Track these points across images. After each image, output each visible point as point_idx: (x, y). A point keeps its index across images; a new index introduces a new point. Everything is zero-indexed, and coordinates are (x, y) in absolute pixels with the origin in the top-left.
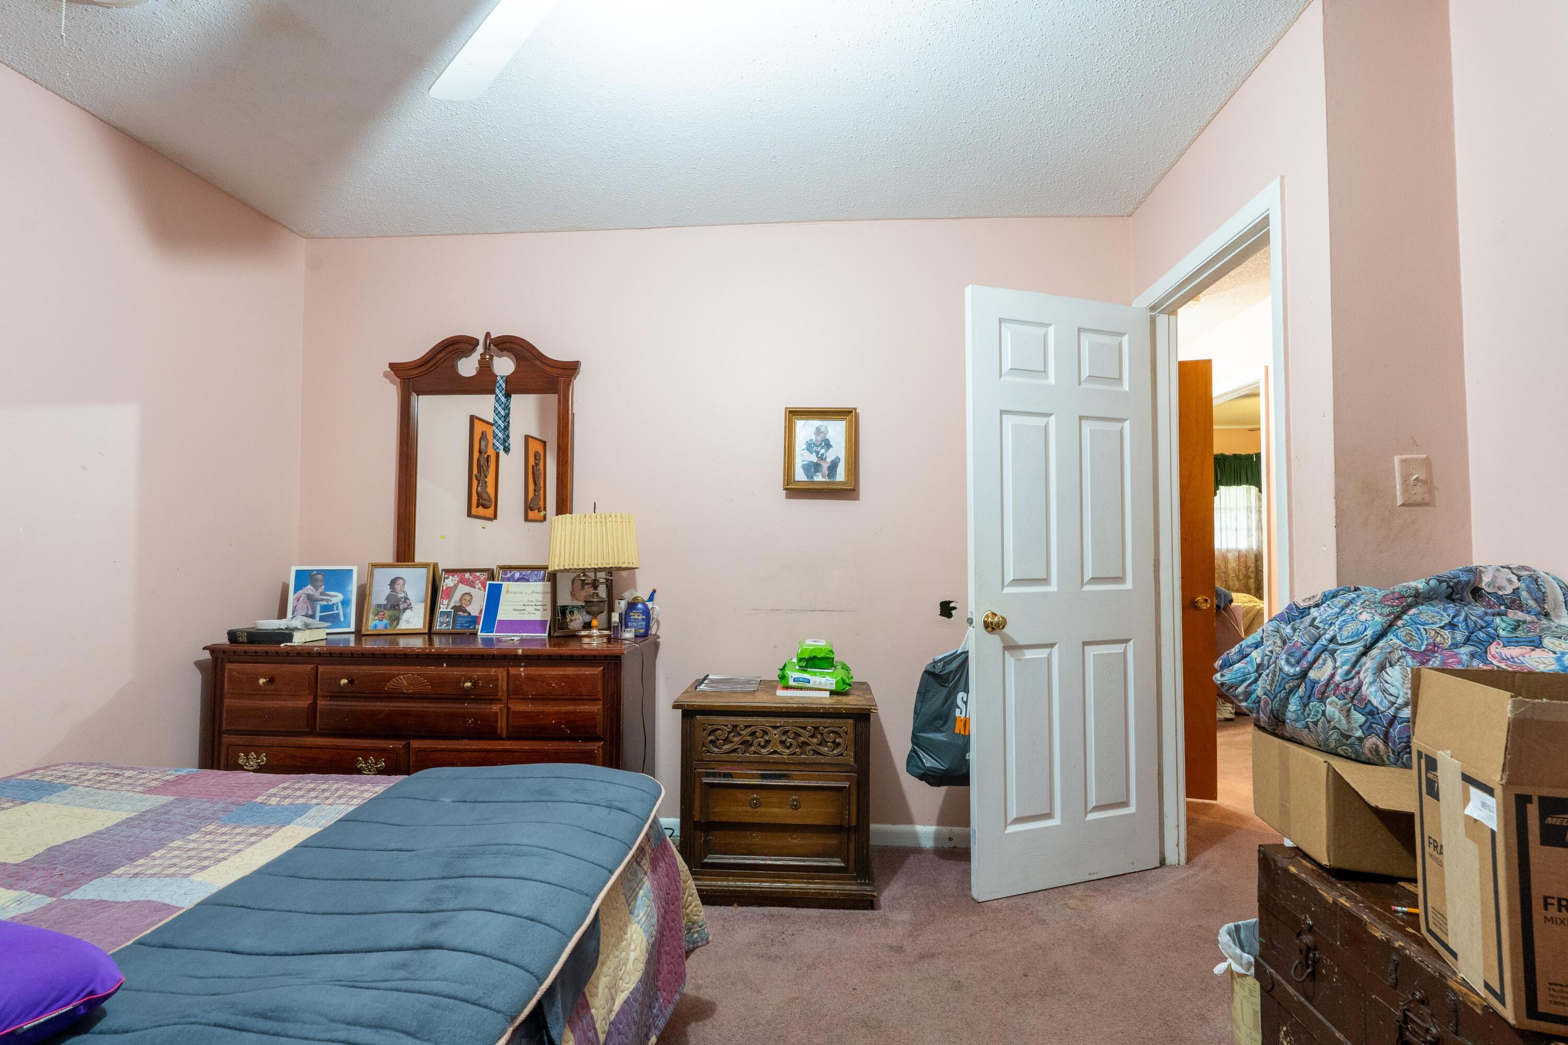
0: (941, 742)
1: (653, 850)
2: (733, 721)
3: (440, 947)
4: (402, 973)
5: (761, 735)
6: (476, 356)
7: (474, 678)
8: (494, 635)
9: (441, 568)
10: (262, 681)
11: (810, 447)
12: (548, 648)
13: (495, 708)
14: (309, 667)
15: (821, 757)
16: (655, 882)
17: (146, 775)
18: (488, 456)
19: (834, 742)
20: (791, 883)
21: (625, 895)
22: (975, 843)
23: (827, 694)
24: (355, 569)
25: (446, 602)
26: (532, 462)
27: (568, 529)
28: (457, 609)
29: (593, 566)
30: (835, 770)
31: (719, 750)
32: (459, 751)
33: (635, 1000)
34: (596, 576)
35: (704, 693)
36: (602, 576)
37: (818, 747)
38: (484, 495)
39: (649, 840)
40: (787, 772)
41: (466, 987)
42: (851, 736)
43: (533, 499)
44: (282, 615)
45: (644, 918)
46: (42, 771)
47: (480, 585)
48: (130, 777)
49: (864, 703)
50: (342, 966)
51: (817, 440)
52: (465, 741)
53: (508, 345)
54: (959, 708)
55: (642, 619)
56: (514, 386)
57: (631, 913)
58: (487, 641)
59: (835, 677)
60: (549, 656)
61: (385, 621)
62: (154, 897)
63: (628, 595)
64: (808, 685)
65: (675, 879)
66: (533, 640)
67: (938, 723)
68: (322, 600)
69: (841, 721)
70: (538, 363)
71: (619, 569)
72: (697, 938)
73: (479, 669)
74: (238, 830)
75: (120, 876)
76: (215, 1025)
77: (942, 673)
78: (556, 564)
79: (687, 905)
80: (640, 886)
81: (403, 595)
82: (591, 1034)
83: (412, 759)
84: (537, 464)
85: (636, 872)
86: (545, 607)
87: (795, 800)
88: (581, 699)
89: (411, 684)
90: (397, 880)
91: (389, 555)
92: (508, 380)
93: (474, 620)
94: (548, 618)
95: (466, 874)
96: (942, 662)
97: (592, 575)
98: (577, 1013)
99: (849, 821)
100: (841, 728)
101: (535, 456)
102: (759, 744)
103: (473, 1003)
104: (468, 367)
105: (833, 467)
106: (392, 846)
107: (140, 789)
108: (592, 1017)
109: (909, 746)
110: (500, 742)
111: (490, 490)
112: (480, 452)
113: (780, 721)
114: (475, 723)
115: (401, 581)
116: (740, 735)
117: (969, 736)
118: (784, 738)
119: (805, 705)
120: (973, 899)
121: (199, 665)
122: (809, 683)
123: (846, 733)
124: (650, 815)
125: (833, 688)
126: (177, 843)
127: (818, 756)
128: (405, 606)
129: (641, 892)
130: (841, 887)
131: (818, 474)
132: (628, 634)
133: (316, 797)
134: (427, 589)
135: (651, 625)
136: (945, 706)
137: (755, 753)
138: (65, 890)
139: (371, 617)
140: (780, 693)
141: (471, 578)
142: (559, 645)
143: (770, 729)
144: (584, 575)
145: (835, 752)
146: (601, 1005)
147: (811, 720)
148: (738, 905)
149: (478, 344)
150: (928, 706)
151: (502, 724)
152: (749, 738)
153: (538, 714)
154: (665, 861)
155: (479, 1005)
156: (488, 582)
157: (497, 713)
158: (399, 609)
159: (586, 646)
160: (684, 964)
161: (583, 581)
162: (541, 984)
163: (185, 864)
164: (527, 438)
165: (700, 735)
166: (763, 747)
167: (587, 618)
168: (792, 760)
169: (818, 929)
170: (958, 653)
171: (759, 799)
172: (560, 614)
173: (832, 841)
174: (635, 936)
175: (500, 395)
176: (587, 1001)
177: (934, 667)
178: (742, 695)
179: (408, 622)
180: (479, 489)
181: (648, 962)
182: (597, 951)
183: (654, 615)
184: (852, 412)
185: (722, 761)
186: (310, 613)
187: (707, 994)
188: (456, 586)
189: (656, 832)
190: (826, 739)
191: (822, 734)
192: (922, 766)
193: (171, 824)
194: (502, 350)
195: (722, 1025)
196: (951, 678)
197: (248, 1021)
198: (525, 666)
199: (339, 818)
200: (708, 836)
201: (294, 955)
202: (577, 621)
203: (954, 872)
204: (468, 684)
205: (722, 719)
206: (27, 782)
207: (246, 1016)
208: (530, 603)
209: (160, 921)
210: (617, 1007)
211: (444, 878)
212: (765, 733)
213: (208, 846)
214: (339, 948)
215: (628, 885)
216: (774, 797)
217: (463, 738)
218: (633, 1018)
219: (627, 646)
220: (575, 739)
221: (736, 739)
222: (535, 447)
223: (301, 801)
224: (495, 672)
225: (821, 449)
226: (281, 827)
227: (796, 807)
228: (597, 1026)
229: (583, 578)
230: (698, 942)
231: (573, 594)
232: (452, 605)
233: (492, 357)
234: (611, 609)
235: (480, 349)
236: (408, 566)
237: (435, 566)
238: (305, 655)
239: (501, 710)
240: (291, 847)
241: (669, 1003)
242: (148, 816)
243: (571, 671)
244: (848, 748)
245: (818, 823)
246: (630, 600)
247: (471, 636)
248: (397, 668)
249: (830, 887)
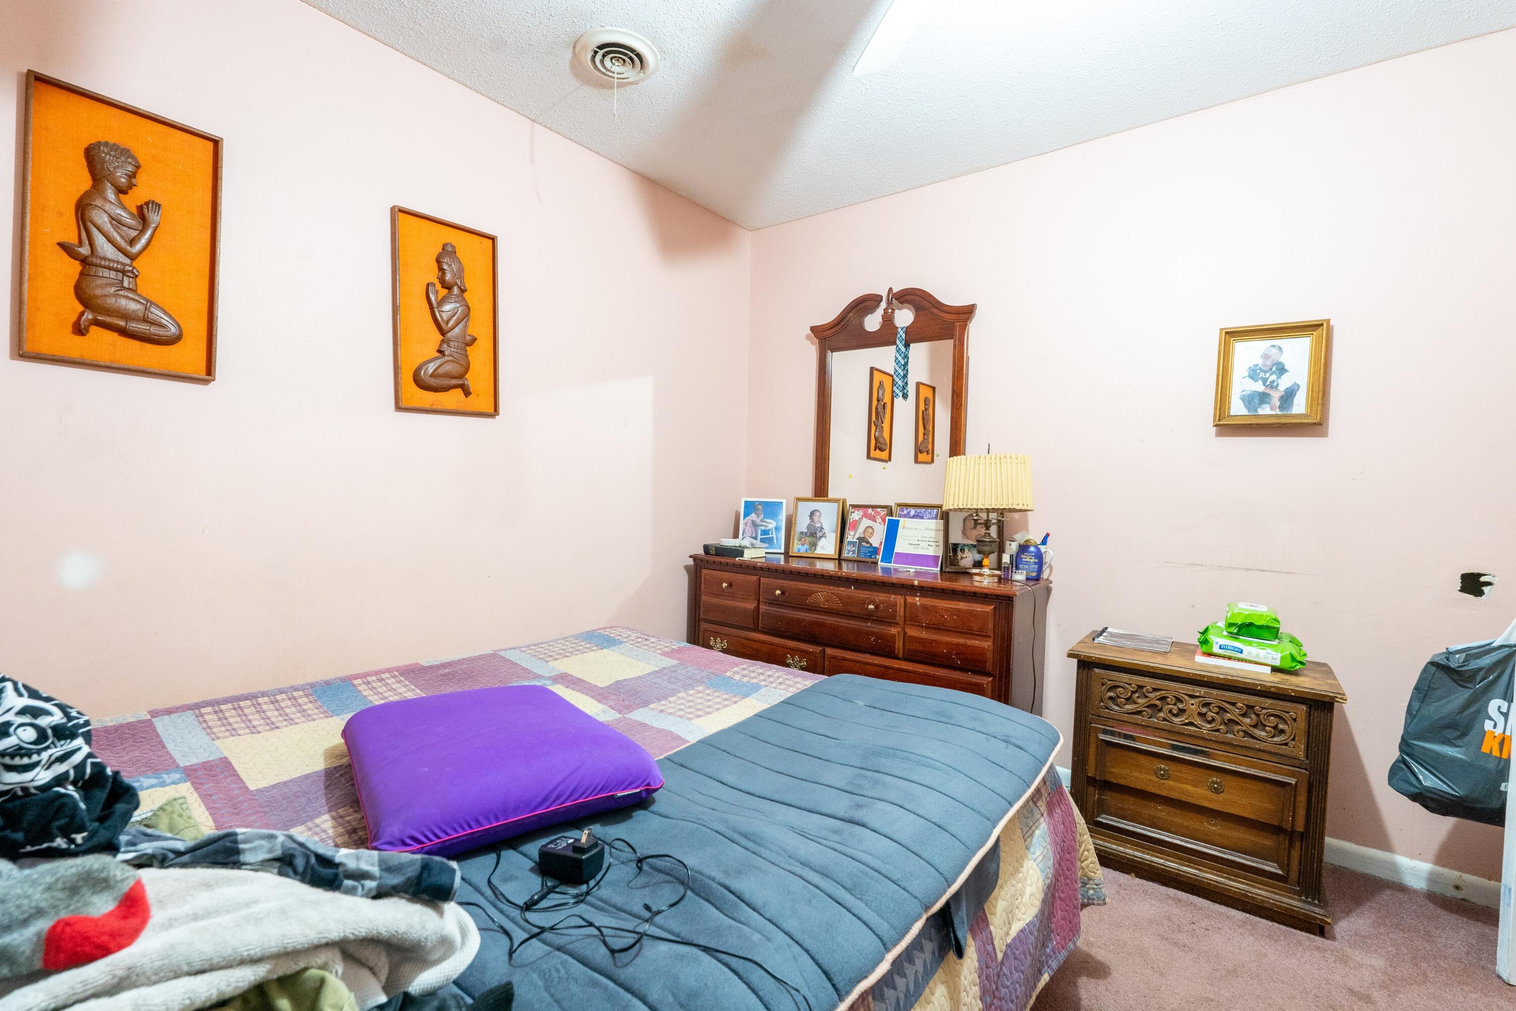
0: (1453, 760)
1: (1049, 794)
2: (1139, 681)
3: (864, 825)
4: (836, 837)
5: (1173, 702)
6: (880, 311)
7: (876, 602)
8: (892, 565)
9: (848, 503)
10: (725, 585)
11: (1253, 374)
12: (939, 581)
13: (894, 631)
14: (755, 578)
15: (1255, 741)
16: (1051, 826)
17: (662, 643)
18: (885, 403)
19: (1275, 728)
20: (1206, 872)
21: (1022, 830)
22: (1509, 905)
23: (1268, 670)
24: (784, 501)
25: (852, 533)
26: (922, 407)
27: (963, 470)
28: (862, 540)
29: (986, 507)
30: (1278, 761)
31: (1119, 709)
32: (864, 663)
33: (1031, 933)
34: (988, 517)
35: (1102, 646)
36: (993, 516)
37: (1251, 729)
38: (881, 440)
39: (1045, 783)
40: (1207, 750)
41: (888, 866)
42: (1302, 725)
43: (923, 442)
44: (736, 536)
45: (1040, 858)
46: (609, 630)
47: (880, 520)
48: (653, 643)
49: (1325, 688)
50: (793, 816)
51: (1264, 365)
52: (868, 656)
53: (908, 297)
54: (1491, 719)
55: (1034, 562)
56: (914, 335)
57: (1027, 848)
58: (885, 570)
59: (1280, 651)
60: (943, 589)
61: (806, 546)
62: (672, 729)
63: (1020, 538)
64: (1239, 655)
65: (1071, 829)
66: (926, 573)
67: (1451, 734)
68: (762, 526)
69: (1288, 704)
70: (935, 310)
71: (1011, 510)
72: (1093, 895)
73: (881, 594)
74: (717, 694)
75: (653, 709)
76: (717, 832)
77: (1463, 669)
78: (950, 504)
79: (1083, 858)
80: (1036, 825)
81: (819, 525)
82: (990, 948)
83: (827, 663)
84: (926, 410)
85: (1032, 811)
86: (938, 544)
87: (1217, 783)
88: (972, 634)
89: (827, 601)
90: (827, 760)
91: (809, 492)
92: (907, 330)
93: (876, 551)
94: (940, 553)
95: (881, 770)
96: (1464, 655)
97: (984, 516)
98: (978, 925)
99: (1293, 826)
100: (1288, 712)
101: (925, 401)
102: (1170, 711)
103: (894, 882)
104: (873, 322)
105: (1288, 397)
106: (821, 731)
107: (659, 652)
108: (991, 933)
109: (1396, 754)
110: (896, 661)
111: (886, 434)
112: (878, 401)
113: (1202, 691)
114: (876, 640)
115: (818, 513)
116: (1146, 697)
117: (1508, 761)
118: (1204, 710)
119: (1235, 678)
120: (1499, 977)
121: (687, 568)
122: (1241, 652)
123: (1295, 720)
124: (1047, 759)
125: (1277, 663)
126: (682, 695)
127: (1251, 740)
128: (821, 534)
129: (1037, 832)
130: (1277, 897)
131: (1264, 406)
132: (1020, 576)
133: (764, 680)
134: (838, 521)
135: (1044, 569)
136: (1466, 713)
137: (1165, 720)
138: (626, 711)
139: (796, 541)
140: (1200, 659)
141: (873, 513)
142: (950, 580)
143: (1186, 697)
144: (977, 515)
145: (1276, 739)
146: (999, 925)
147: (1243, 696)
148: (1137, 876)
149: (881, 300)
150: (1431, 709)
151: (899, 645)
152: (1158, 703)
153: (932, 641)
154: (1061, 809)
155: (899, 885)
156: (888, 518)
157: (895, 635)
158: (816, 537)
159: (977, 584)
160: (1079, 915)
161: (976, 521)
162: (949, 886)
163: (688, 710)
164: (918, 385)
165: (1097, 689)
166: (1176, 715)
167: (978, 557)
168: (1214, 736)
169: (1241, 934)
170: (1494, 645)
171: (1167, 770)
172: (952, 551)
173: (1267, 841)
174: (1031, 872)
175: (900, 346)
176: (986, 917)
177: (1448, 659)
178: (1150, 654)
179: (823, 548)
180: (877, 434)
181: (1044, 902)
182: (997, 874)
183: (1047, 559)
184: (1322, 325)
185: (1124, 721)
186: (754, 535)
187: (1100, 954)
188: (861, 519)
189: (1052, 778)
190: (1264, 722)
191: (1258, 715)
192: (1415, 782)
193: (678, 680)
194: (902, 303)
195: (1118, 992)
196: (1479, 678)
197: (736, 836)
198: (919, 596)
199: (782, 699)
200: (1102, 795)
201: (759, 797)
202: (967, 558)
203: (1462, 932)
204: (871, 607)
205: (1125, 677)
206: (604, 636)
207: (735, 832)
208: (925, 539)
209: (678, 747)
210: (1013, 932)
211: (862, 768)
212: (1179, 700)
213: (700, 701)
214: (789, 802)
215: (1025, 819)
216: (1188, 773)
217: (866, 653)
218: (1029, 949)
219: (1018, 588)
220: (964, 670)
221: (1141, 701)
222: (925, 393)
223: (755, 681)
224: (894, 598)
225: (1271, 375)
226: (743, 698)
227: (1217, 791)
228: (996, 942)
229: (976, 518)
230: (1093, 899)
231: (964, 533)
232: (857, 537)
233: (893, 310)
234: (1001, 550)
235: (883, 305)
236: (824, 501)
237: (844, 501)
238: (751, 568)
239: (898, 633)
240: (751, 715)
241: (1063, 948)
242: (665, 672)
243: (963, 606)
244: (1296, 739)
245: (1245, 815)
246: (1022, 543)
247: (873, 565)
248: (817, 585)
249: (1260, 892)
